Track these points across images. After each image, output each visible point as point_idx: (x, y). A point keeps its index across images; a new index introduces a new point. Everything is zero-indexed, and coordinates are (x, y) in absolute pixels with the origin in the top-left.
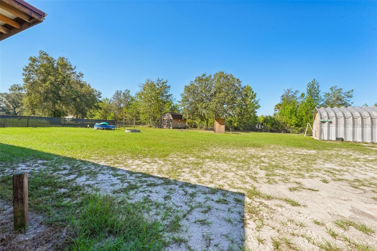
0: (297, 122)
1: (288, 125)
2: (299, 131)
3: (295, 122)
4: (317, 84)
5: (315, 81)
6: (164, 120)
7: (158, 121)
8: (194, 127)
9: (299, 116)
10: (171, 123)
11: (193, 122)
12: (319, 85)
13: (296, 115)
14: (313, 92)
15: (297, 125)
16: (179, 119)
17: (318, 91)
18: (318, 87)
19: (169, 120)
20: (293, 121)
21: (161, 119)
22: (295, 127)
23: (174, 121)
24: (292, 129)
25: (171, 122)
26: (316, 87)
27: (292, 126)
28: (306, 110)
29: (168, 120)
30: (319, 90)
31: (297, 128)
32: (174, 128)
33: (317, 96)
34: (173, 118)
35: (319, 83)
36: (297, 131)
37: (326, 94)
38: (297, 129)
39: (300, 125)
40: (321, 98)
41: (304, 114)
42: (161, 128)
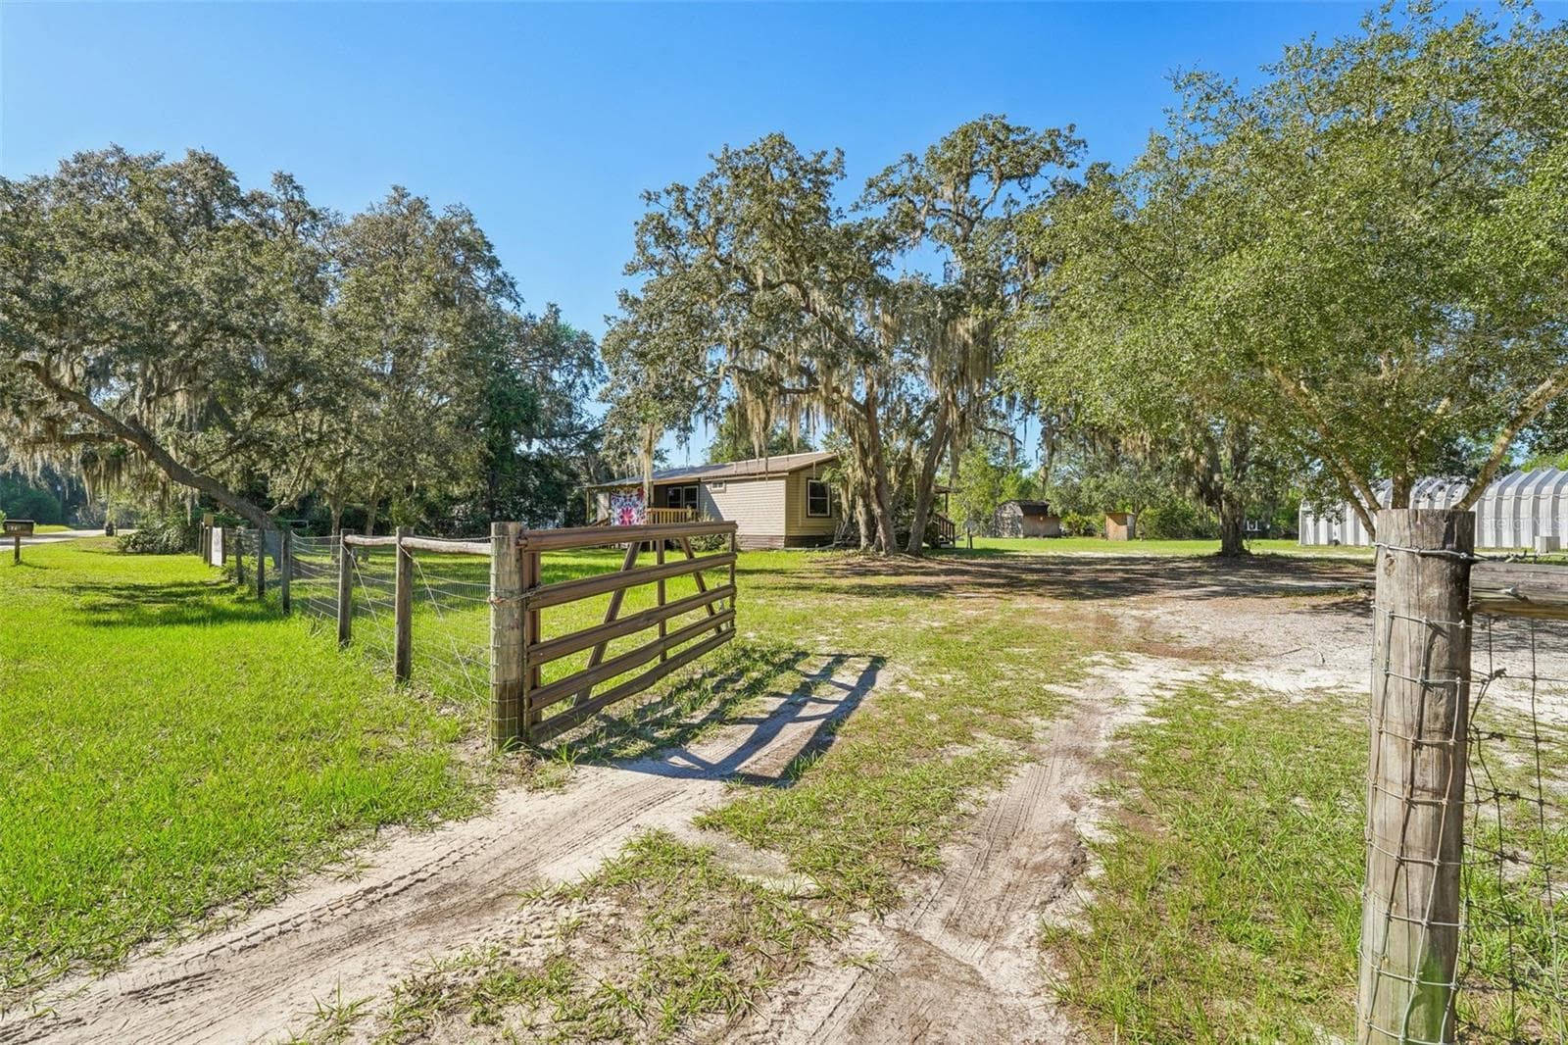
6: (1002, 518)
7: (986, 521)
8: (1085, 535)
10: (1020, 526)
11: (1083, 520)
16: (1040, 515)
19: (1015, 520)
21: (996, 516)
23: (1027, 521)
25: (1020, 522)
29: (1013, 518)
32: (1026, 537)
34: (1025, 514)
42: (996, 537)
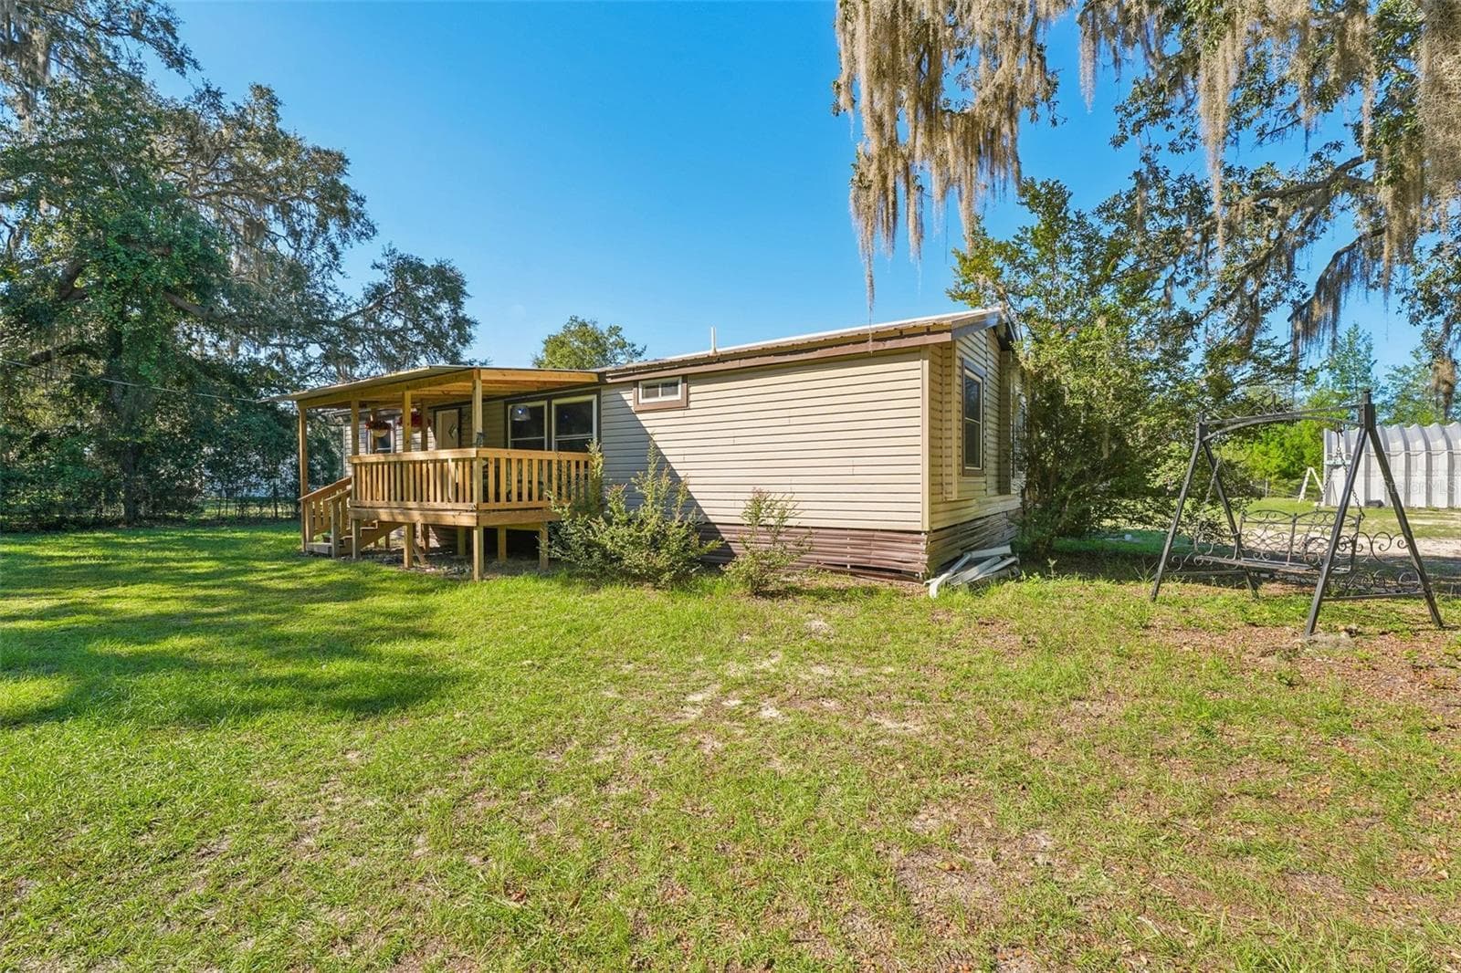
0: (1285, 465)
1: (1257, 475)
2: (1290, 489)
3: (1279, 466)
4: (1364, 340)
5: (1360, 331)
9: (1293, 446)
12: (1373, 342)
13: (1282, 445)
14: (1350, 367)
15: (1286, 474)
17: (1369, 362)
18: (1369, 348)
20: (1275, 462)
22: (1279, 478)
24: (1270, 485)
26: (1363, 349)
27: (1270, 475)
28: (1313, 430)
30: (1372, 360)
31: (1285, 481)
33: (1366, 379)
35: (1372, 336)
36: (1284, 491)
37: (1398, 371)
38: (1285, 486)
39: (1295, 473)
40: (1377, 384)
41: (1308, 439)
